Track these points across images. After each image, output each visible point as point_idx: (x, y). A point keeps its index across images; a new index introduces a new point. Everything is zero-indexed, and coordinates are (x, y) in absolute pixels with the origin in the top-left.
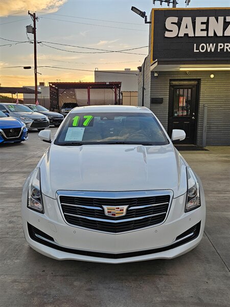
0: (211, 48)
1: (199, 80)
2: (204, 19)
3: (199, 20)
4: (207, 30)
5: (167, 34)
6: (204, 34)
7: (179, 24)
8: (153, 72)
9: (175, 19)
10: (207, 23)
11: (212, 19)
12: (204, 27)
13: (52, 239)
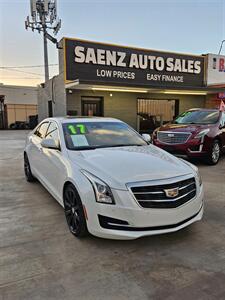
0: (109, 74)
1: (102, 98)
2: (103, 52)
3: (100, 52)
4: (105, 60)
5: (77, 60)
6: (103, 63)
7: (85, 53)
8: (68, 90)
9: (82, 49)
10: (105, 55)
11: (108, 52)
12: (103, 57)
13: (126, 223)
